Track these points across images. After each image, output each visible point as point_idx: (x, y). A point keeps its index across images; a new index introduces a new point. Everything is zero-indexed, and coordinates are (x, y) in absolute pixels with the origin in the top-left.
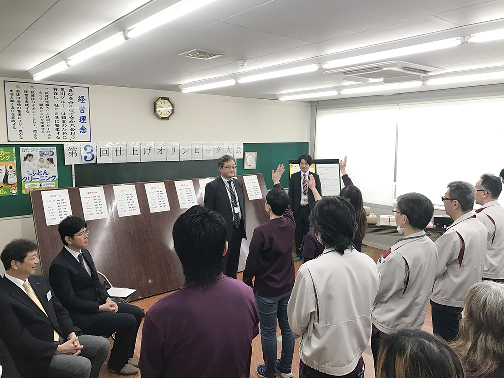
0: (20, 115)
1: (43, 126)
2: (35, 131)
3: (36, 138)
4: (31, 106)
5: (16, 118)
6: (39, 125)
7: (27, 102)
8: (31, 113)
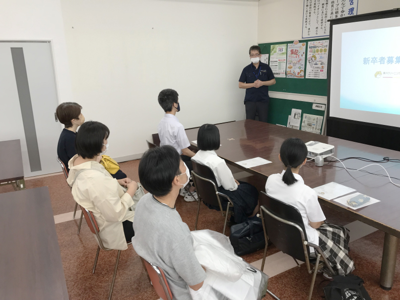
0: (310, 16)
1: (322, 23)
2: (317, 28)
3: (317, 34)
4: (317, 7)
5: (308, 19)
6: (320, 22)
7: (315, 4)
8: (316, 13)
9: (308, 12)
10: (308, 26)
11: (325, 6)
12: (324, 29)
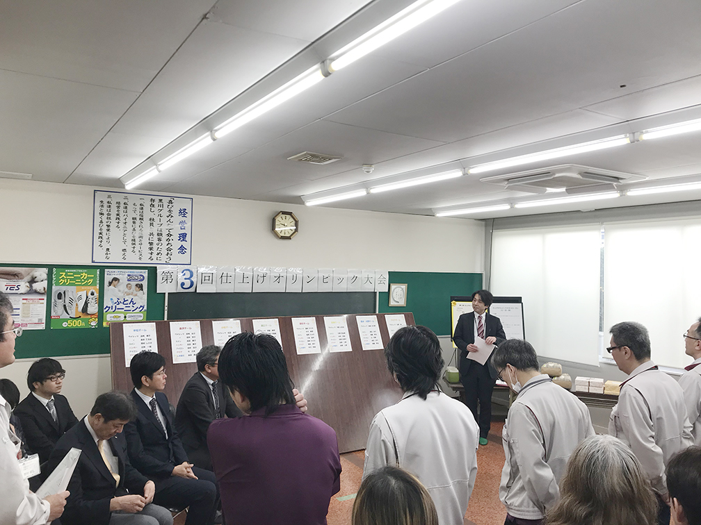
0: (108, 230)
1: (134, 244)
2: (124, 250)
3: (124, 258)
4: (122, 220)
5: (104, 234)
6: (129, 242)
7: (118, 215)
8: (121, 228)
9: (105, 224)
10: (105, 245)
11: (138, 221)
12: (138, 254)
